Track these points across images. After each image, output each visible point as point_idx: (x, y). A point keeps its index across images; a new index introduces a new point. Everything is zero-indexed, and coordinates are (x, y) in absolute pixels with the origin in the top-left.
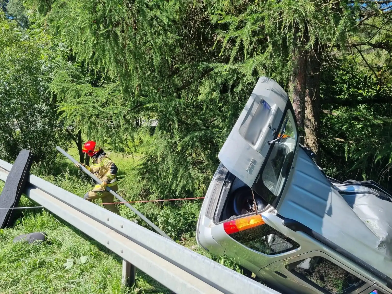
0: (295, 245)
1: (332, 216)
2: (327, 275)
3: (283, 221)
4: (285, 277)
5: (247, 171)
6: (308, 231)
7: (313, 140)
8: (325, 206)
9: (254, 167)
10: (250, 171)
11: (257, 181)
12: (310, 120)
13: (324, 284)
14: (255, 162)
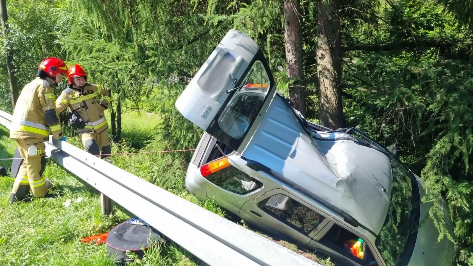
0: (259, 185)
1: (295, 158)
2: (305, 217)
3: (246, 162)
4: (260, 216)
5: (202, 116)
6: (267, 170)
7: (332, 91)
8: (291, 149)
9: (209, 113)
10: (205, 116)
11: (212, 125)
12: (328, 70)
13: (303, 225)
14: (210, 109)
